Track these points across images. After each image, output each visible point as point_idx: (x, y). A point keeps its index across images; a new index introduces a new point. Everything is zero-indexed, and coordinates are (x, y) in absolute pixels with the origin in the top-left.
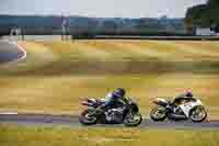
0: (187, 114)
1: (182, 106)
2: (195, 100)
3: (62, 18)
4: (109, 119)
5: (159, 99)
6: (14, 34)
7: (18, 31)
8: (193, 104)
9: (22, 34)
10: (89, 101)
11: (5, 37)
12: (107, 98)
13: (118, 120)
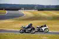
0: (44, 30)
1: (42, 28)
2: (46, 27)
3: (35, 5)
4: (27, 31)
5: (37, 26)
6: (22, 9)
7: (23, 9)
8: (45, 28)
9: (24, 9)
10: (22, 27)
11: (20, 10)
12: (27, 26)
13: (29, 32)
